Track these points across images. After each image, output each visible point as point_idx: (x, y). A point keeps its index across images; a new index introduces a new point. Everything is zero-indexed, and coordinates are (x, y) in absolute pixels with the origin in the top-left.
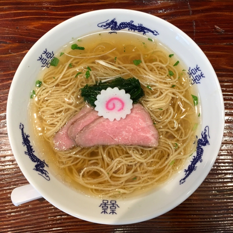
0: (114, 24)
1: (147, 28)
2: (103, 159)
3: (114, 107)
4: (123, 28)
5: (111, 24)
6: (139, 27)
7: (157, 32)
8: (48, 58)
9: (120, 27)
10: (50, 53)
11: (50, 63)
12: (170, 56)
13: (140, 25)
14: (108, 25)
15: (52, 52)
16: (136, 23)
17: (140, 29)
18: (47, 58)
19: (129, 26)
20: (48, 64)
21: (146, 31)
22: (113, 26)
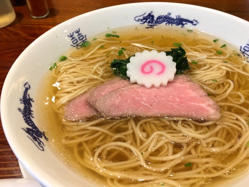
0: (151, 18)
1: (185, 19)
2: (134, 134)
3: (152, 70)
4: (160, 22)
5: (148, 18)
6: (176, 19)
7: (196, 21)
8: (80, 40)
9: (157, 22)
10: (82, 36)
11: (80, 45)
12: (215, 41)
13: (178, 17)
14: (145, 18)
15: (85, 36)
16: (173, 16)
17: (178, 21)
18: (78, 40)
19: (166, 20)
20: (78, 46)
21: (184, 23)
22: (149, 21)
